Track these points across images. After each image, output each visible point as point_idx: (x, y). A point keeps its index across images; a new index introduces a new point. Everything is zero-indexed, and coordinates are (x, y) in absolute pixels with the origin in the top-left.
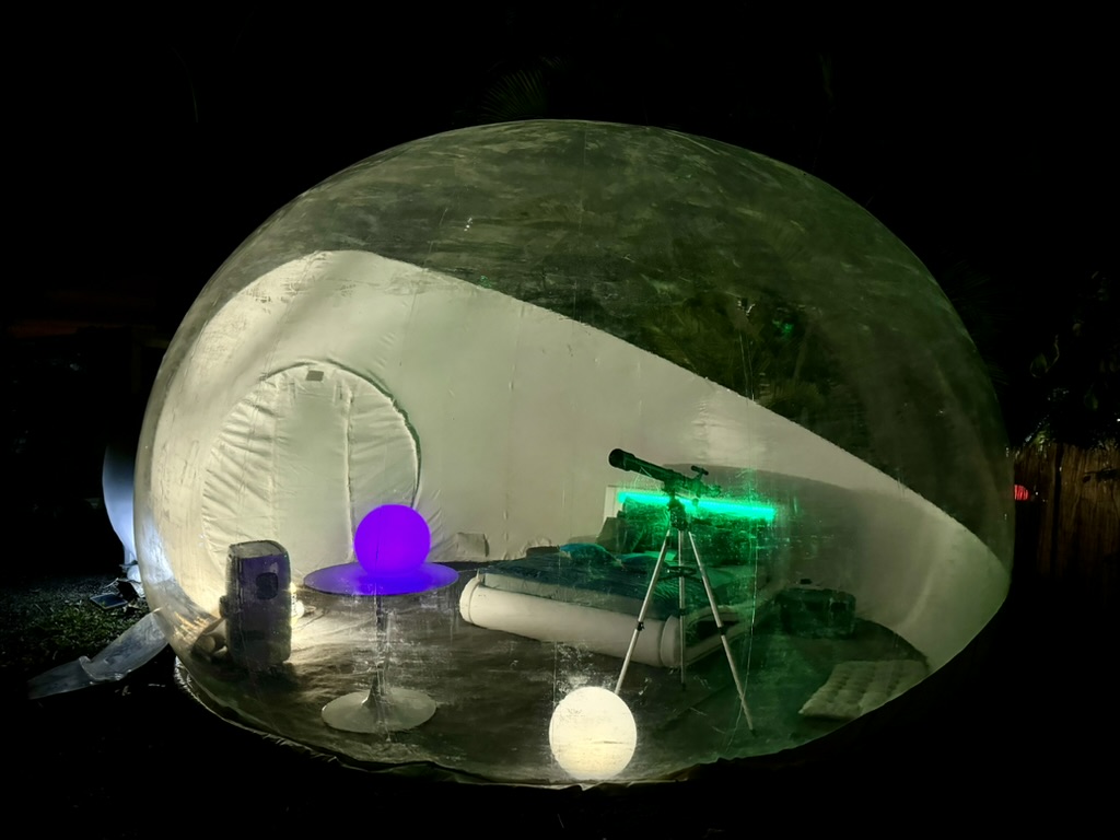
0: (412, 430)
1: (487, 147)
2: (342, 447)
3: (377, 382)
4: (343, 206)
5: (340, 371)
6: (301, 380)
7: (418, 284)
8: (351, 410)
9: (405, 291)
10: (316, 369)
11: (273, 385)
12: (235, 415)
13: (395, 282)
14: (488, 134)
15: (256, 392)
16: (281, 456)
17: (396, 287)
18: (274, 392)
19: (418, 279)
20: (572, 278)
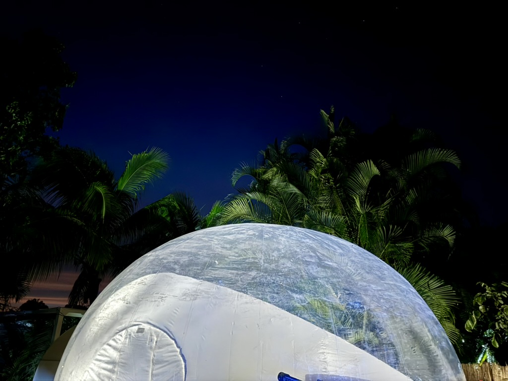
0: (183, 356)
1: (225, 236)
2: (149, 367)
3: (169, 332)
4: (165, 261)
5: (152, 328)
6: (134, 333)
7: (194, 296)
8: (155, 348)
9: (188, 299)
10: (141, 327)
11: (121, 336)
12: (102, 352)
13: (184, 295)
14: (225, 231)
15: (114, 340)
16: (120, 372)
17: (185, 297)
18: (121, 339)
19: (194, 294)
20: (259, 292)
